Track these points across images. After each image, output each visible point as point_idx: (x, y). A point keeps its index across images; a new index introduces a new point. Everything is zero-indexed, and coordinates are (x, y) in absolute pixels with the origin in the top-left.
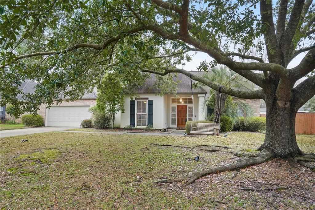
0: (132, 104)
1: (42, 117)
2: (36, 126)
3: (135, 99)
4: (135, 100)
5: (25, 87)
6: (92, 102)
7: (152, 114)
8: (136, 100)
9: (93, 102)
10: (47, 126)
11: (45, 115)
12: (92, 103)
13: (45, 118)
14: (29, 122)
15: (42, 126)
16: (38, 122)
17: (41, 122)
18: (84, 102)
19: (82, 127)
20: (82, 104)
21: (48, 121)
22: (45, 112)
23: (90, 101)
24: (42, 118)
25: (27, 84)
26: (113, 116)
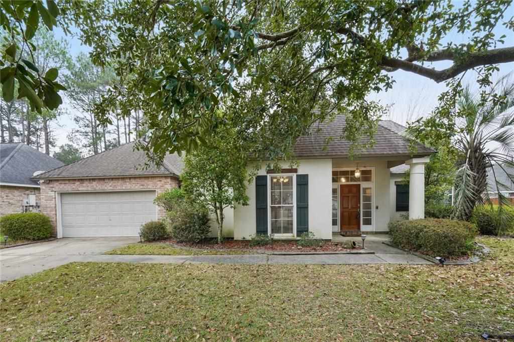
0: (261, 183)
1: (48, 218)
2: (34, 240)
3: (267, 173)
4: (266, 175)
5: (12, 157)
6: (159, 182)
7: (308, 205)
8: (268, 175)
9: (162, 182)
10: (61, 237)
11: (56, 214)
12: (159, 184)
13: (56, 221)
14: (16, 231)
15: (51, 237)
16: (40, 231)
17: (46, 229)
18: (143, 183)
19: (143, 240)
20: (137, 187)
21: (63, 226)
22: (56, 207)
23: (156, 180)
24: (49, 221)
25: (15, 150)
26: (221, 214)
